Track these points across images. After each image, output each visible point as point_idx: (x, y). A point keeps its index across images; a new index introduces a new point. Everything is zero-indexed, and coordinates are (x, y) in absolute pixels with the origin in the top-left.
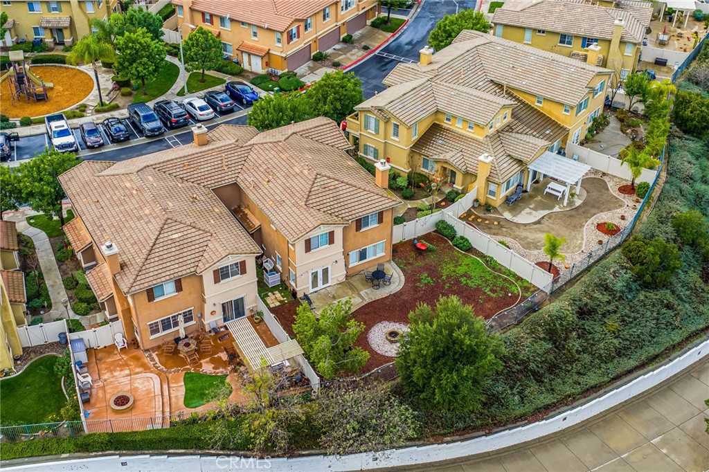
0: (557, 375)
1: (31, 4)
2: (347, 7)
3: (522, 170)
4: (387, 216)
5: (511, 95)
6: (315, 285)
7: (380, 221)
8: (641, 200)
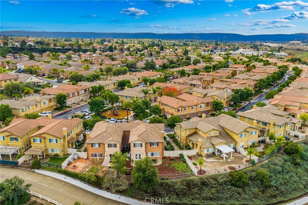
1: (127, 97)
2: (201, 107)
3: (214, 148)
4: (160, 145)
5: (223, 129)
6: (136, 158)
7: (158, 146)
8: (251, 165)
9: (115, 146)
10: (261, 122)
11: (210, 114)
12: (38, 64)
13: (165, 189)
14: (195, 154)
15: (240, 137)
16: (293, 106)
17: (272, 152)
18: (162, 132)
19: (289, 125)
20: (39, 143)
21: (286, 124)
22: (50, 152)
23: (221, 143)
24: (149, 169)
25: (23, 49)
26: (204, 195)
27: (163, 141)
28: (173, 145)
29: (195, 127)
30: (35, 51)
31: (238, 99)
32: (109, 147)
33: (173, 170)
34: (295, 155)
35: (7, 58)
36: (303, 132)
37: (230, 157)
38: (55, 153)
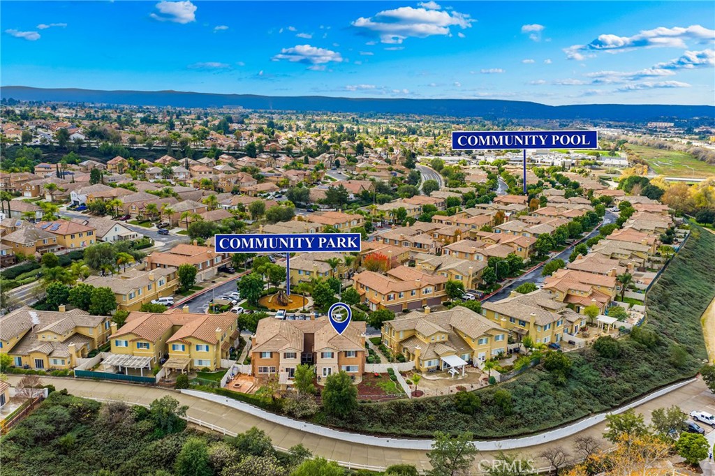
0: (393, 425)
1: (299, 271)
2: (426, 292)
3: (439, 359)
4: (360, 355)
5: (455, 332)
6: (325, 374)
7: (356, 356)
8: (489, 384)
9: (295, 356)
10: (517, 319)
11: (442, 303)
12: (113, 192)
13: (367, 414)
14: (411, 368)
15: (479, 344)
16: (580, 291)
17: (523, 366)
18: (362, 335)
19: (560, 325)
20: (182, 350)
21: (554, 322)
22: (196, 364)
23: (449, 352)
24: (345, 387)
25: (65, 148)
26: (419, 423)
27: (364, 349)
28: (379, 354)
29: (413, 328)
30: (91, 153)
31: (494, 276)
32: (285, 358)
33: (378, 391)
34: (557, 371)
35: (38, 171)
36: (585, 336)
37: (461, 373)
38: (204, 365)
